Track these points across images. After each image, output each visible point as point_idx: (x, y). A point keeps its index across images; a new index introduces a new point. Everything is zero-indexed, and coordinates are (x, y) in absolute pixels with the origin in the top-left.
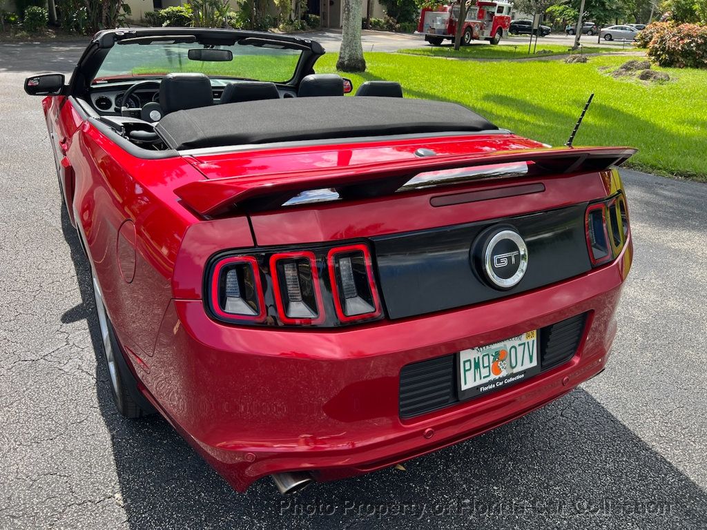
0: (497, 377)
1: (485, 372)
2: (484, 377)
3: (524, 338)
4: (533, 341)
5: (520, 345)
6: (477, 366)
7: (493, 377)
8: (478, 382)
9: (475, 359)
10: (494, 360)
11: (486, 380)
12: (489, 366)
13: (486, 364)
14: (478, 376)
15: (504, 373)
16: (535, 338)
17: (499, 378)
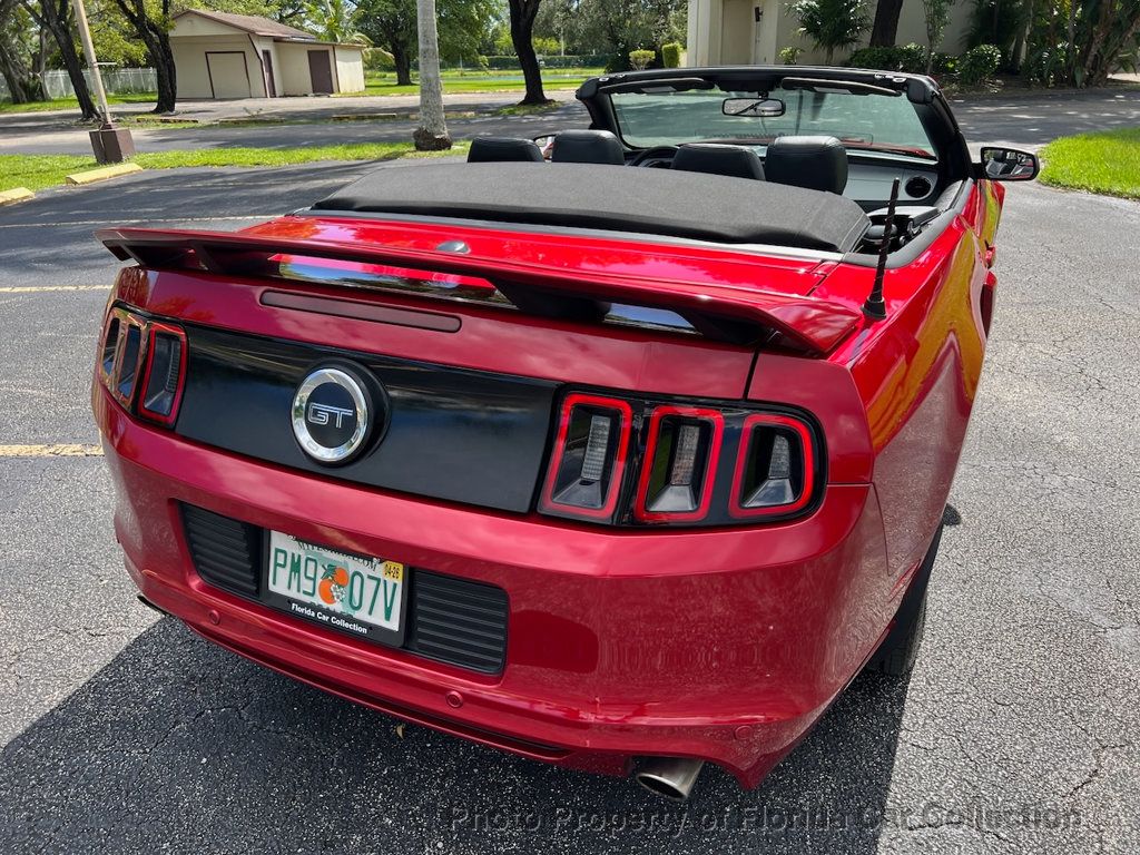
0: (325, 605)
1: (307, 585)
2: (305, 593)
3: (379, 570)
4: (395, 585)
5: (370, 577)
6: (295, 568)
7: (317, 600)
8: (293, 593)
9: (293, 555)
10: (325, 577)
11: (307, 599)
12: (314, 580)
13: (311, 575)
14: (294, 584)
15: (337, 607)
16: (399, 582)
17: (328, 609)
